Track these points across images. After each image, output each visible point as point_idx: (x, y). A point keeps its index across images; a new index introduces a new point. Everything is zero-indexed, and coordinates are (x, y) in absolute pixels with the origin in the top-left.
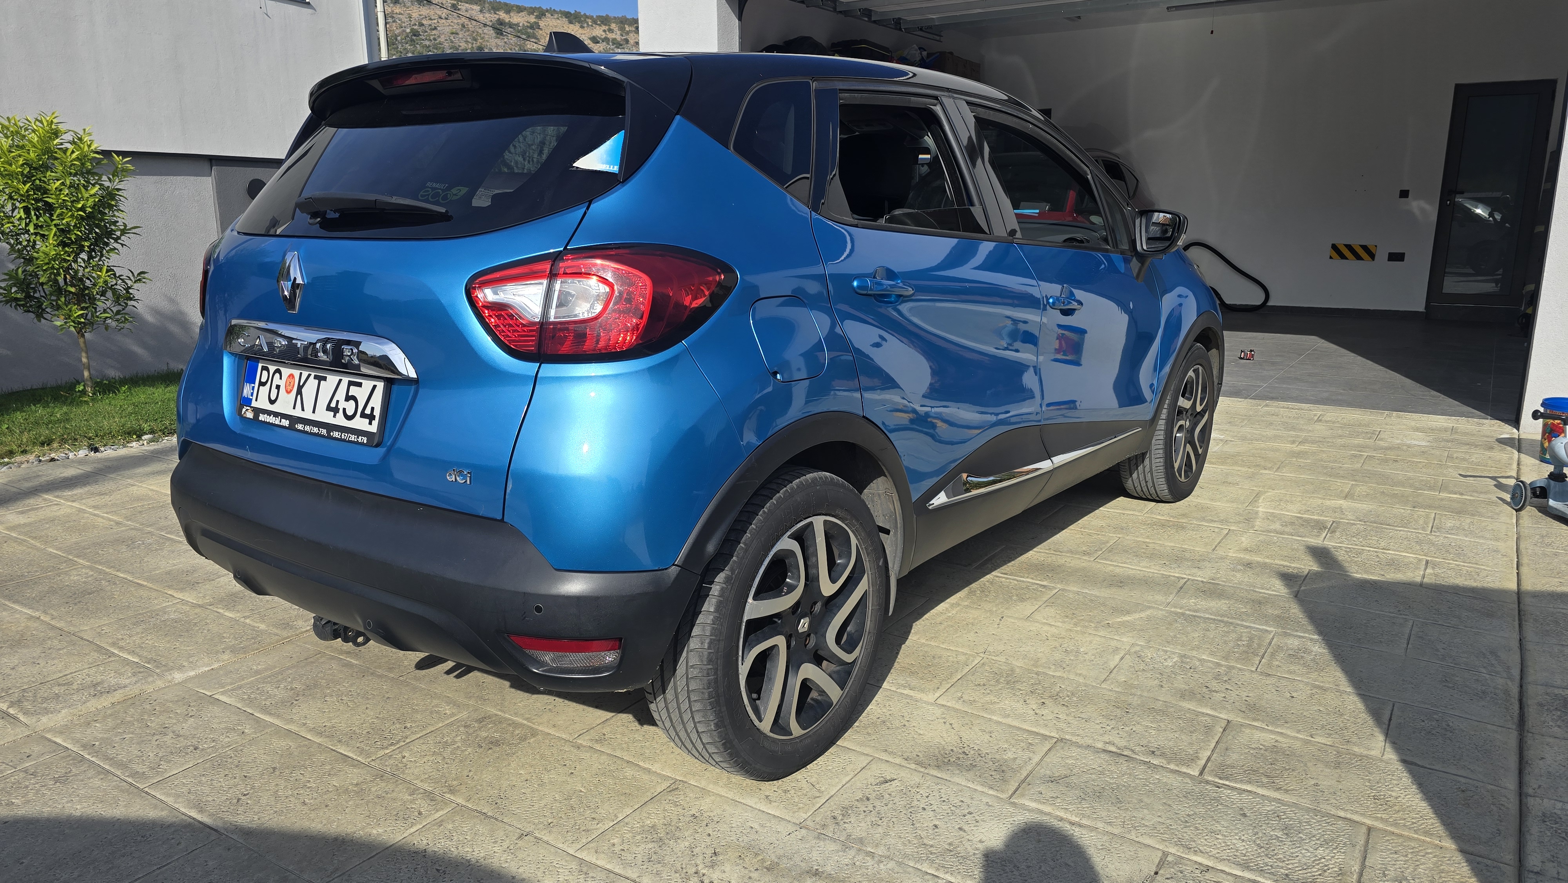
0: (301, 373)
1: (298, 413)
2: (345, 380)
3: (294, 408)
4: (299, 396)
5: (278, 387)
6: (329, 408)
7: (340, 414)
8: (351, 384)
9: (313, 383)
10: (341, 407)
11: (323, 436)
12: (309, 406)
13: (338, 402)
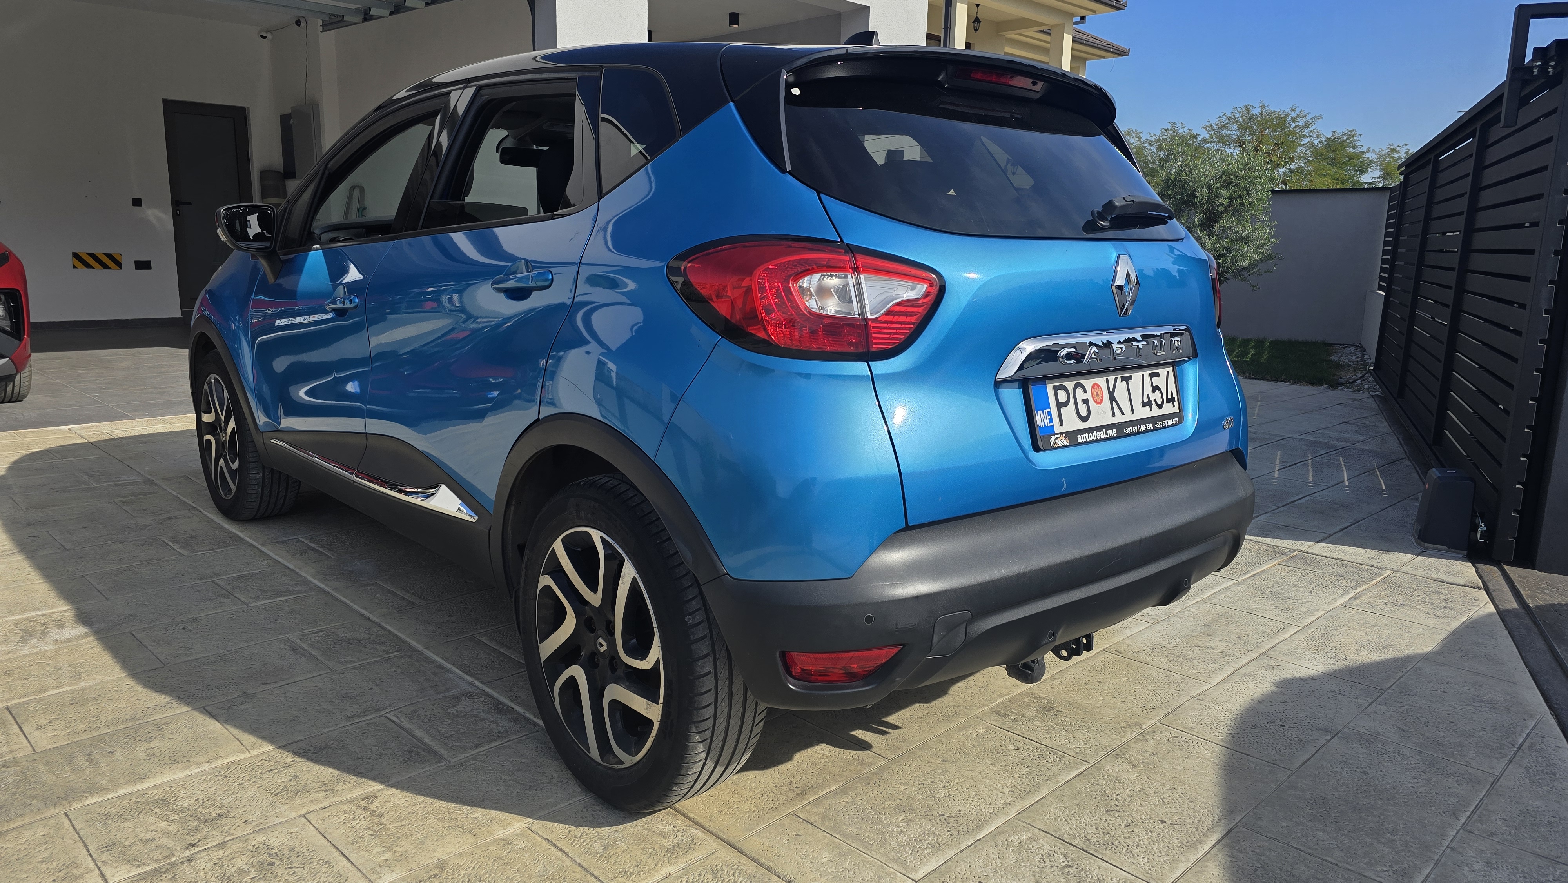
0: (1107, 380)
1: (1119, 419)
2: (1147, 373)
3: (1114, 415)
4: (1114, 403)
5: (1086, 402)
6: (1144, 404)
7: (1154, 406)
8: (1152, 376)
9: (1121, 386)
10: (1152, 399)
11: (1151, 431)
12: (1126, 408)
13: (1148, 395)
